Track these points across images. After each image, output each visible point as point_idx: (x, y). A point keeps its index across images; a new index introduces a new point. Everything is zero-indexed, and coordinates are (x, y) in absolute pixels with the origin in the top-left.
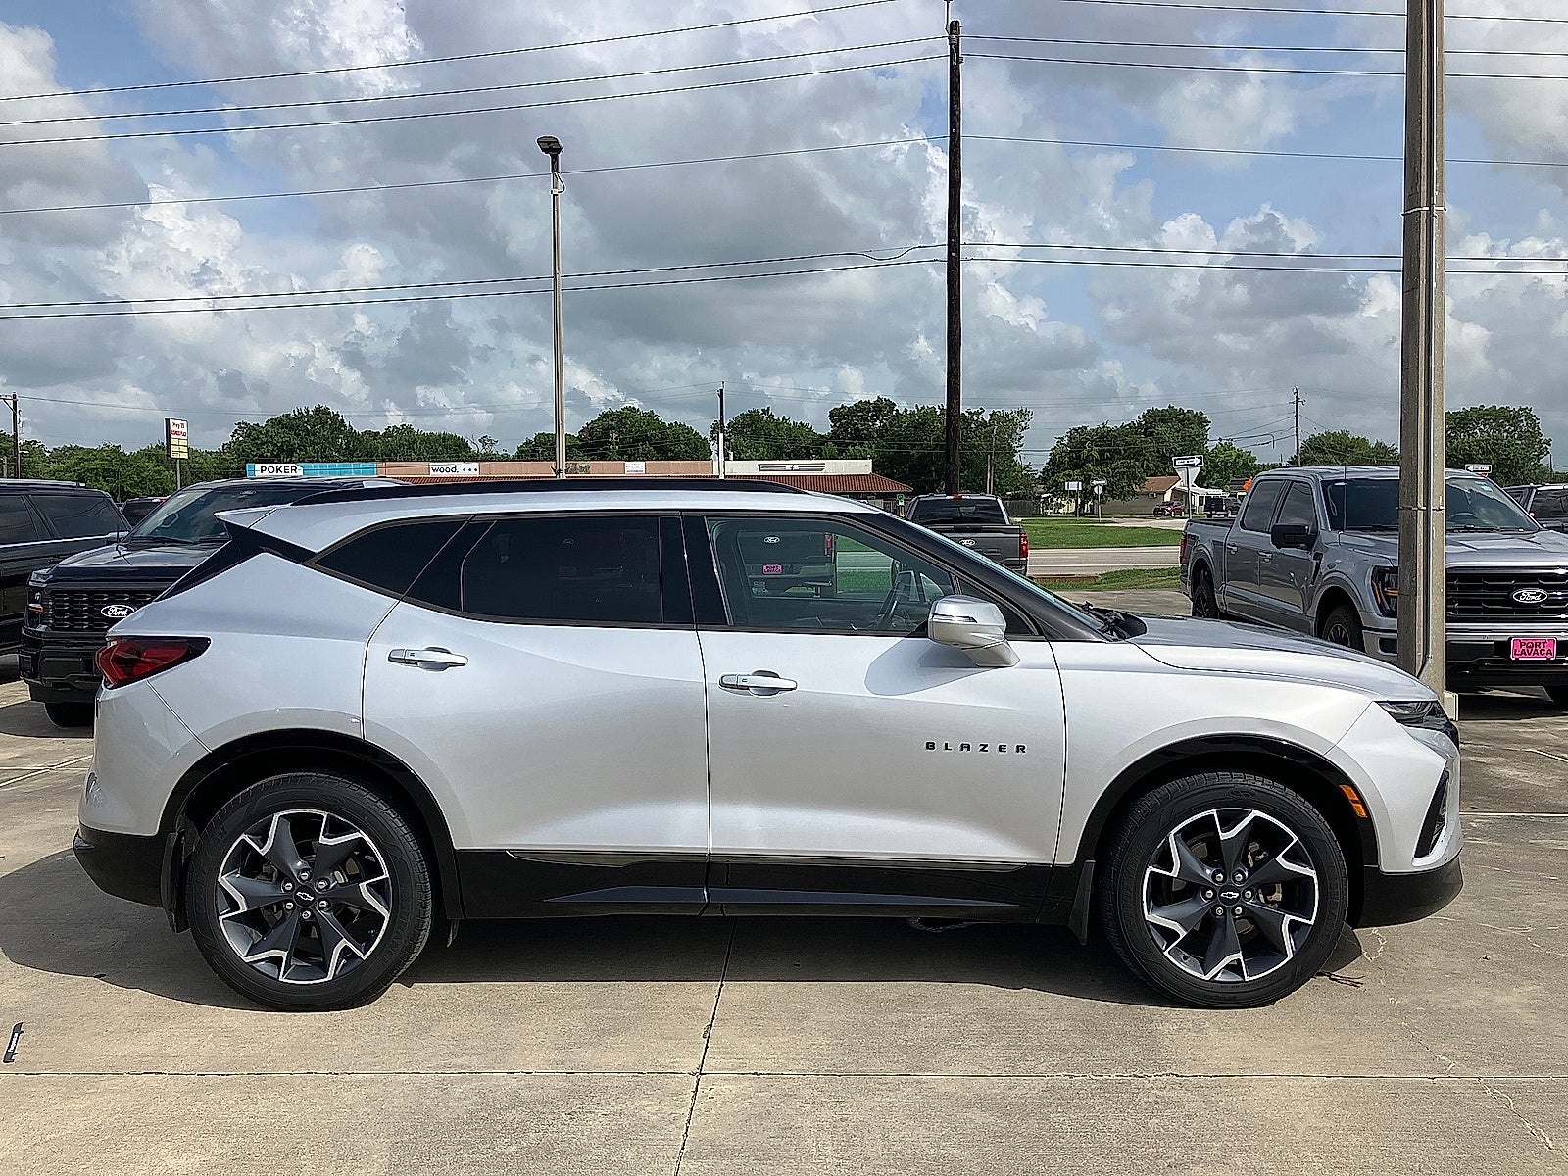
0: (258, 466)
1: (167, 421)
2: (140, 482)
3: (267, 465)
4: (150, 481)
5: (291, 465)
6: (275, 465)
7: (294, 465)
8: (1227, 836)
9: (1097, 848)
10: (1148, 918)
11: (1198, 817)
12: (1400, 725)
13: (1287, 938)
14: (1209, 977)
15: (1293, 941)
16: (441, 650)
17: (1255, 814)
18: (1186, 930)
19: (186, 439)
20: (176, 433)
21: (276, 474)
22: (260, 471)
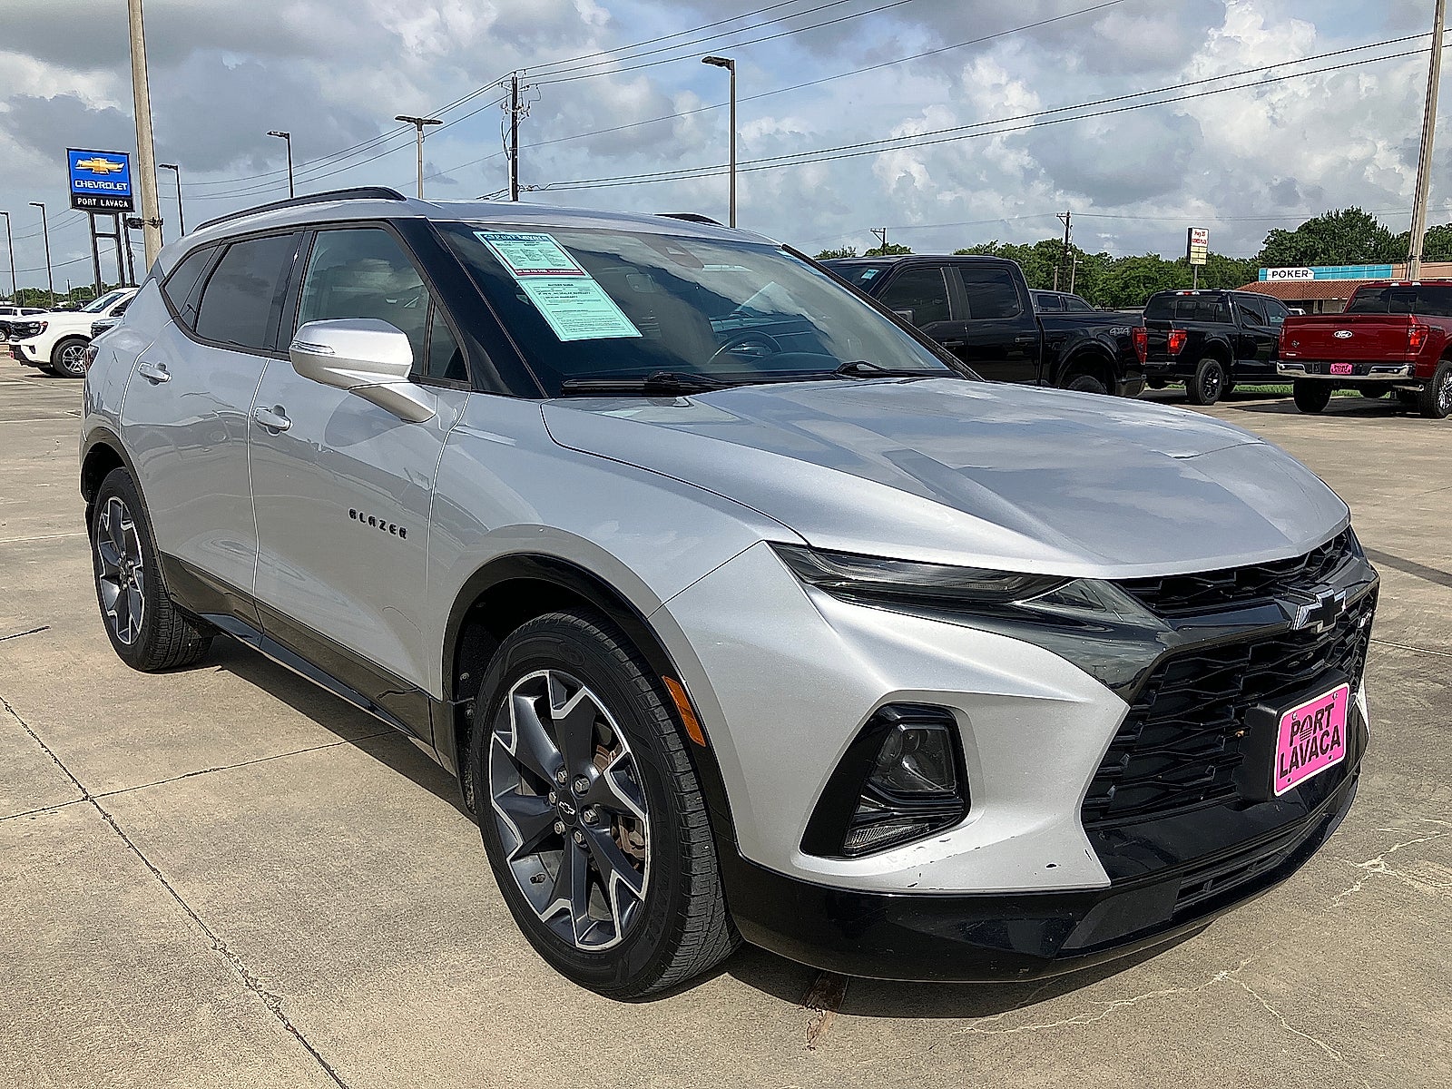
0: (1270, 271)
1: (1190, 230)
3: (1279, 270)
5: (1301, 269)
6: (1286, 269)
7: (1305, 269)
8: (557, 714)
9: (455, 686)
10: (494, 804)
11: (535, 674)
12: (814, 596)
13: (614, 906)
14: (544, 917)
15: (621, 915)
16: (163, 367)
17: (584, 691)
18: (524, 839)
19: (1206, 245)
20: (1197, 240)
21: (1286, 278)
22: (1271, 276)
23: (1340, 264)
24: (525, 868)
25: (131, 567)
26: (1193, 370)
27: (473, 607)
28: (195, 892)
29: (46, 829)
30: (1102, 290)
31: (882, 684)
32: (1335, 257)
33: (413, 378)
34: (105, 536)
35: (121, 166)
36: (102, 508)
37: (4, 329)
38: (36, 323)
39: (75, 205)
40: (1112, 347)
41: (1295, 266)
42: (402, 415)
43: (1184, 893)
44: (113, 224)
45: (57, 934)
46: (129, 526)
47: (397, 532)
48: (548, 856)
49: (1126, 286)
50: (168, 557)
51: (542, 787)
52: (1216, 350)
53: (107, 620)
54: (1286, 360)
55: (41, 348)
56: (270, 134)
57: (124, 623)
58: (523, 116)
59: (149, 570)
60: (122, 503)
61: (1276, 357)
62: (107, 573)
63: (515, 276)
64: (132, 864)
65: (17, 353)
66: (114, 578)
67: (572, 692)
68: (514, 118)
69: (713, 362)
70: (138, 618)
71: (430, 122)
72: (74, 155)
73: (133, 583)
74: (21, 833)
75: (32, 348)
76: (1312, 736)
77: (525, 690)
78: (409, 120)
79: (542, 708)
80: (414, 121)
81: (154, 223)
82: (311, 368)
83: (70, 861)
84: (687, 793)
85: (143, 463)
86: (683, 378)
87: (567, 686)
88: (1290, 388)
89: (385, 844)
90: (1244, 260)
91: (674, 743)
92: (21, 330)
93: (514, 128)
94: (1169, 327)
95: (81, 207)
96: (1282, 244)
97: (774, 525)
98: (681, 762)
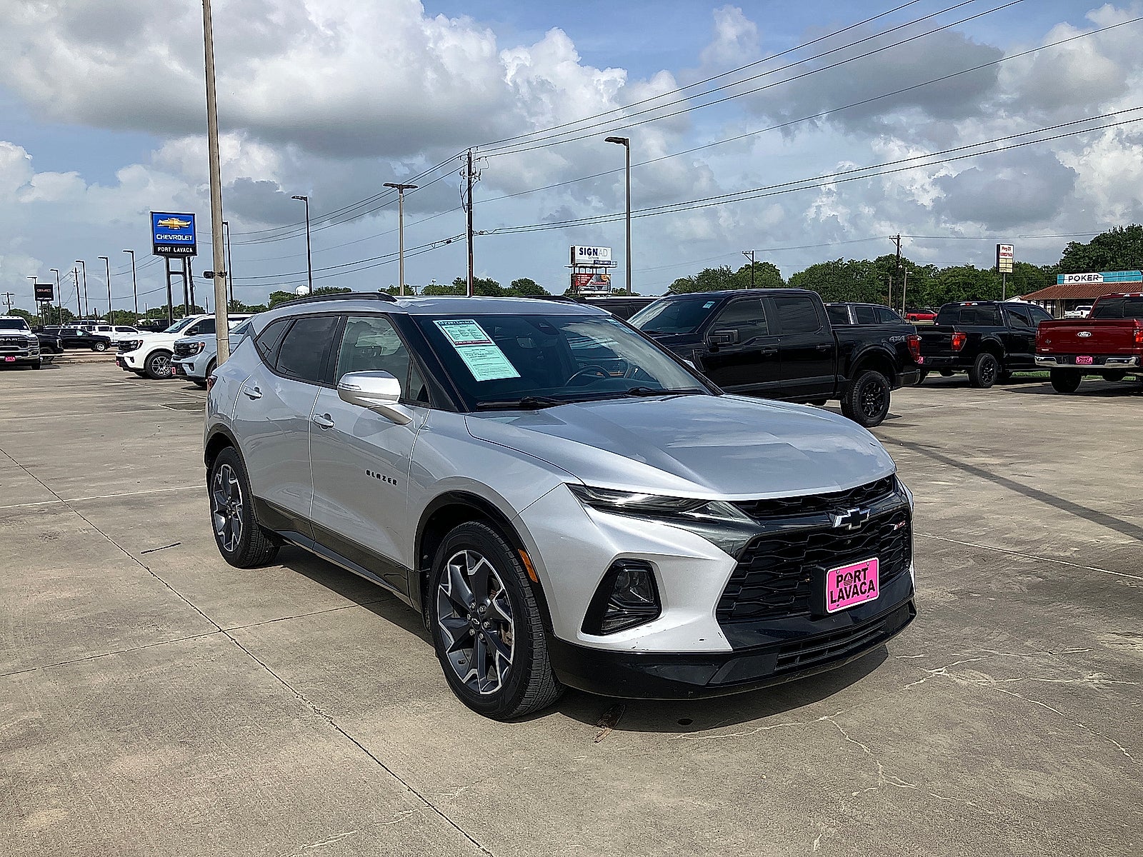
0: (1067, 276)
1: (998, 246)
2: (988, 291)
3: (1074, 275)
4: (995, 289)
5: (1093, 274)
6: (1080, 275)
7: (1097, 274)
8: (471, 572)
9: (420, 562)
10: (440, 623)
11: (459, 553)
12: (586, 508)
13: (498, 668)
14: (464, 681)
15: (501, 673)
16: (257, 390)
17: (484, 560)
18: (455, 640)
19: (1011, 257)
20: (1004, 254)
21: (1080, 281)
22: (1068, 280)
23: (1126, 269)
24: (454, 656)
25: (234, 505)
26: (972, 362)
27: (430, 519)
28: (285, 674)
29: (203, 645)
30: (929, 294)
31: (616, 549)
32: (1122, 264)
33: (401, 401)
34: (219, 487)
35: (189, 223)
36: (217, 471)
37: (104, 342)
38: (135, 341)
39: (156, 252)
40: (892, 351)
41: (1088, 272)
42: (396, 420)
43: (781, 662)
44: (182, 265)
45: (218, 690)
46: (234, 481)
47: (392, 482)
48: (467, 651)
49: (949, 291)
50: (257, 498)
51: (463, 612)
52: (990, 346)
53: (218, 537)
54: (1042, 354)
55: (138, 358)
56: (294, 198)
57: (229, 538)
58: (475, 180)
59: (246, 508)
60: (230, 467)
61: (1034, 352)
62: (219, 509)
63: (454, 346)
64: (250, 661)
65: (121, 362)
66: (222, 512)
67: (478, 560)
68: (470, 182)
69: (569, 385)
70: (237, 537)
71: (408, 187)
72: (156, 217)
73: (236, 516)
74: (191, 646)
75: (132, 359)
76: (853, 584)
77: (455, 562)
78: (393, 186)
79: (464, 571)
80: (397, 186)
81: (221, 275)
82: (348, 396)
83: (218, 659)
84: (531, 607)
85: (245, 444)
86: (540, 400)
87: (475, 558)
88: (1047, 374)
89: (381, 654)
90: (1048, 267)
91: (525, 583)
92: (125, 347)
93: (470, 189)
94: (952, 330)
95: (160, 253)
96: (1077, 255)
97: (569, 476)
98: (528, 592)
